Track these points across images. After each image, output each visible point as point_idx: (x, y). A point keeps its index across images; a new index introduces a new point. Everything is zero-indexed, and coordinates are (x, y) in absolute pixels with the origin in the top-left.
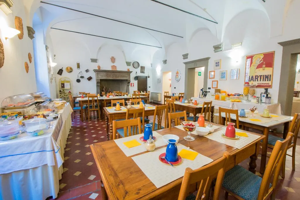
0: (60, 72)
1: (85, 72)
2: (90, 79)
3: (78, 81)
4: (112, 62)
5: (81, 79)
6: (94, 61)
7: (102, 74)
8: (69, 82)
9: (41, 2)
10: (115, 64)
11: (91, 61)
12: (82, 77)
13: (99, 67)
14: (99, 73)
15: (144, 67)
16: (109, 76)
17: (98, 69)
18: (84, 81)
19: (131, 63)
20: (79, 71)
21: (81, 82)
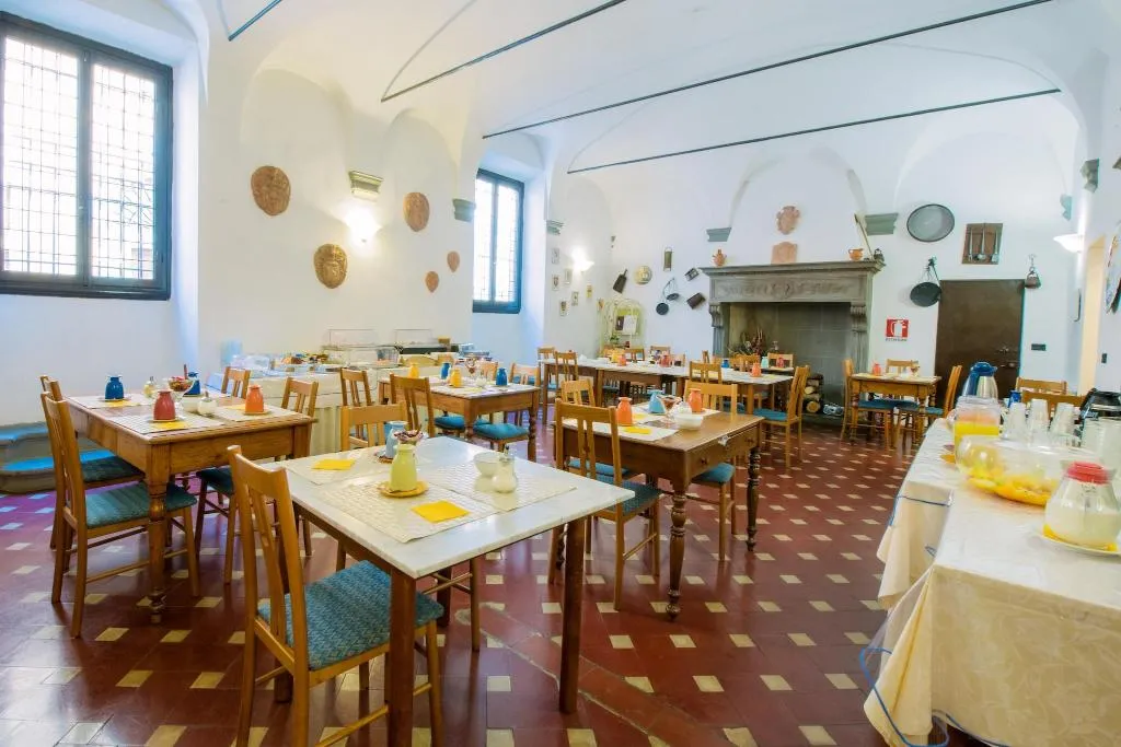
0: (620, 284)
1: (686, 279)
2: (696, 302)
3: (662, 309)
4: (780, 229)
5: (670, 304)
6: (719, 235)
7: (730, 281)
8: (636, 311)
9: (484, 137)
10: (791, 238)
11: (708, 237)
12: (673, 297)
13: (720, 257)
14: (718, 281)
15: (999, 227)
16: (759, 289)
17: (714, 265)
18: (679, 309)
19: (893, 217)
20: (668, 275)
21: (669, 314)
